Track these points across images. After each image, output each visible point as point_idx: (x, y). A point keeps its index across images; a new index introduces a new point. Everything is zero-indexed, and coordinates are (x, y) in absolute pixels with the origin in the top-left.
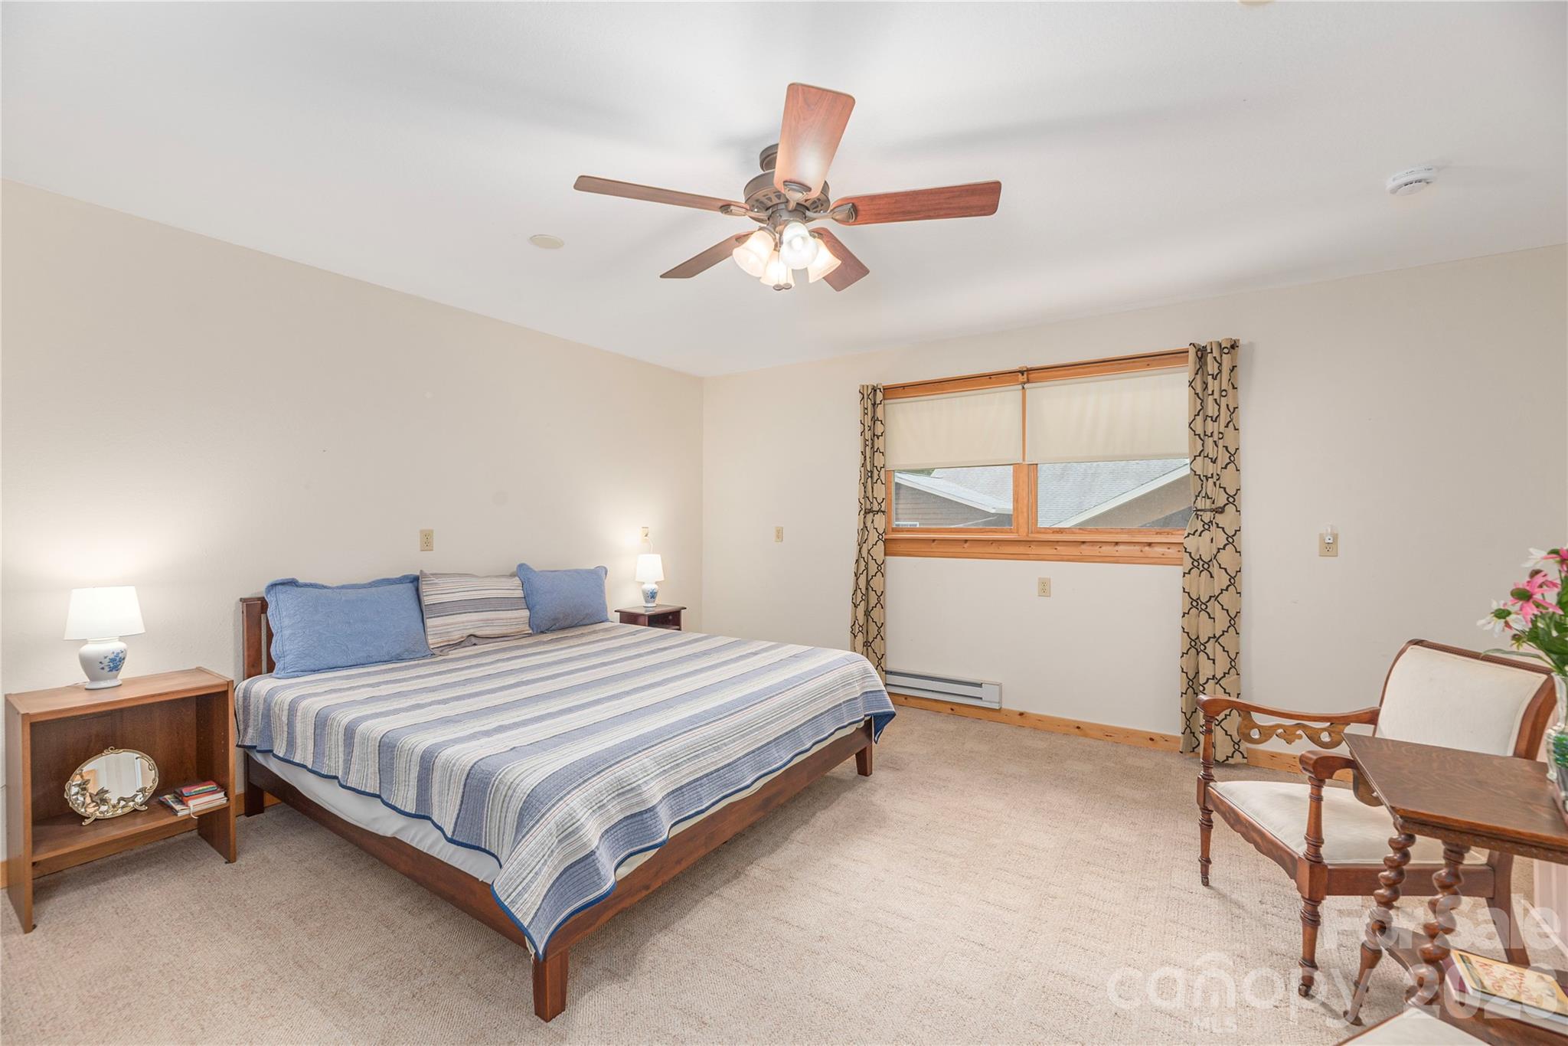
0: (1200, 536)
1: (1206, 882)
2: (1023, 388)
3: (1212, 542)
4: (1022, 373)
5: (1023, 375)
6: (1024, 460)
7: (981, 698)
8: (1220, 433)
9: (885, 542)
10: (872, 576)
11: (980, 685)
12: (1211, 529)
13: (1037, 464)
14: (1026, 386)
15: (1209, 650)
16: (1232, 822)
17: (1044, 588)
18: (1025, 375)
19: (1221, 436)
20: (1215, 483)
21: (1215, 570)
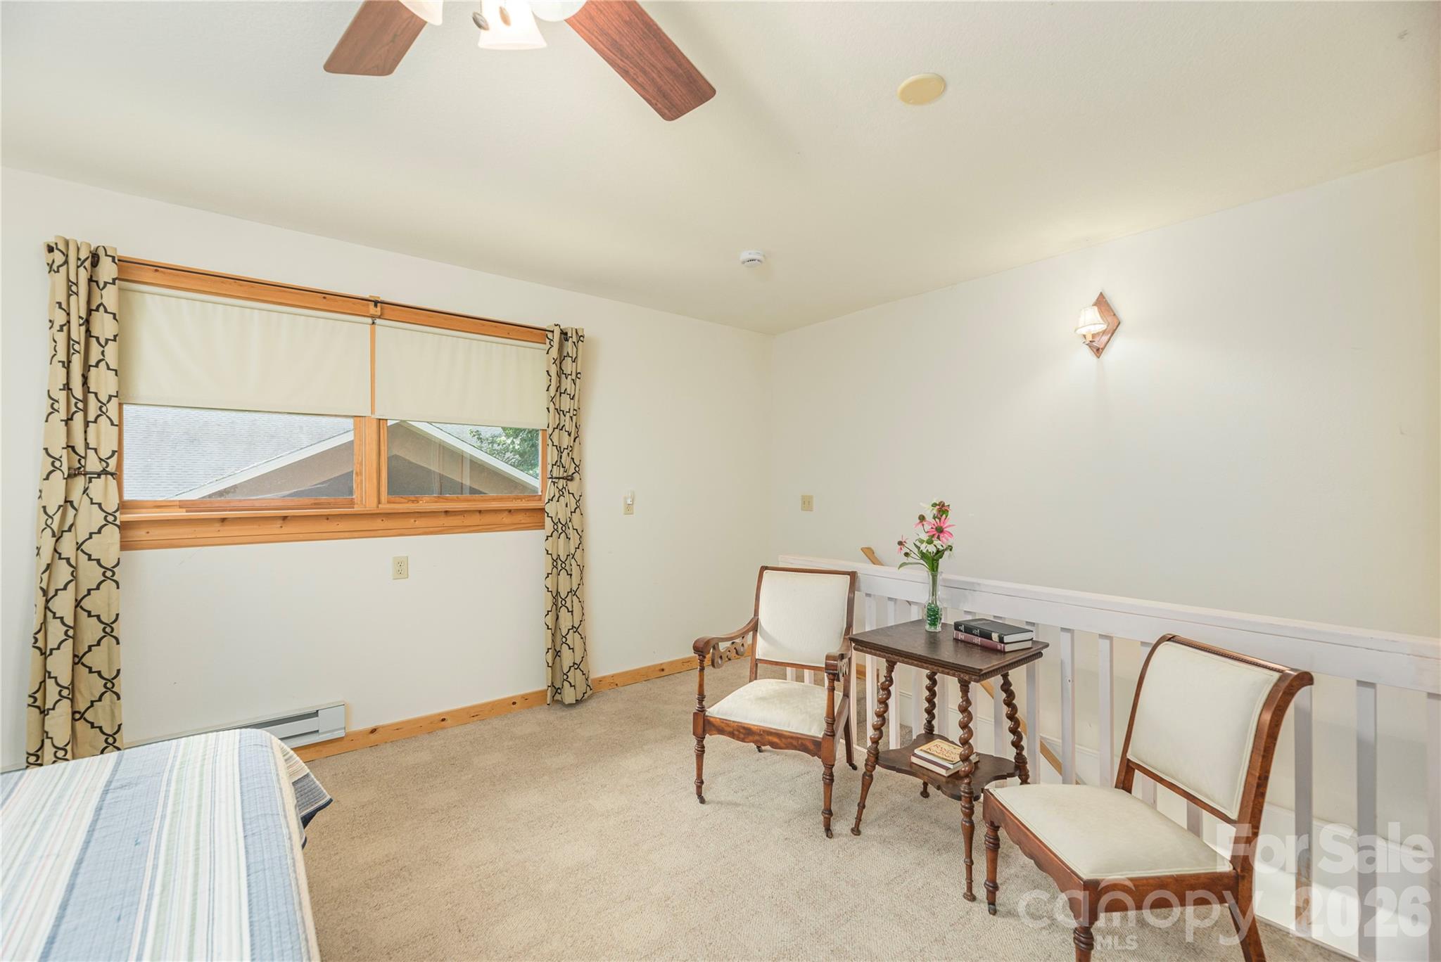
0: (558, 501)
1: (702, 801)
2: (373, 323)
3: (567, 506)
4: (376, 303)
5: (376, 306)
6: (373, 412)
7: (318, 731)
8: (574, 410)
9: (124, 527)
10: (89, 591)
11: (316, 714)
12: (565, 495)
13: (387, 420)
14: (378, 321)
15: (569, 604)
16: (742, 736)
17: (401, 569)
18: (379, 308)
19: (575, 413)
20: (568, 454)
21: (571, 532)
